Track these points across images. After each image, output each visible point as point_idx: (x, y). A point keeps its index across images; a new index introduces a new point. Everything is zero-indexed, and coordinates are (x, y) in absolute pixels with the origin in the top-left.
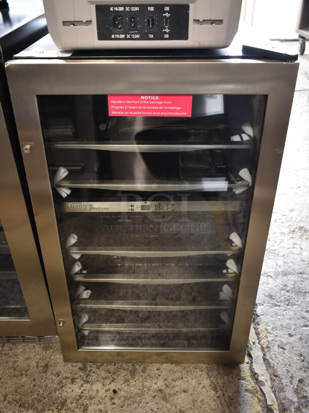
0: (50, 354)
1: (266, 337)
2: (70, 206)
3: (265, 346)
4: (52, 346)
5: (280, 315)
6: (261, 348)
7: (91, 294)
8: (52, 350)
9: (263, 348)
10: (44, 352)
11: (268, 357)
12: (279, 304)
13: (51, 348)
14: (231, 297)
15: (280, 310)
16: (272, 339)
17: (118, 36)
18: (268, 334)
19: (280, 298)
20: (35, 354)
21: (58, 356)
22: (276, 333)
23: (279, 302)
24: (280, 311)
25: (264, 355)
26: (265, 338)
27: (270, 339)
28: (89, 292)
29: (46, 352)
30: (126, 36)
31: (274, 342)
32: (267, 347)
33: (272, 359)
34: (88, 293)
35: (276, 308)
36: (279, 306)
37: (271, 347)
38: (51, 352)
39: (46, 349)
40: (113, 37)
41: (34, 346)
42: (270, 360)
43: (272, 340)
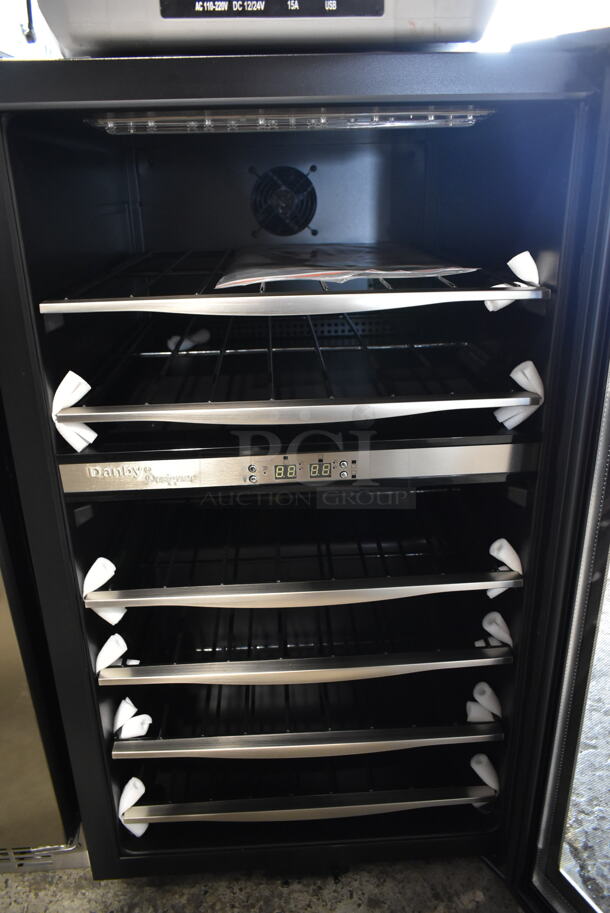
0: (47, 900)
1: (579, 822)
2: (93, 474)
3: (579, 845)
4: (53, 878)
5: (600, 768)
6: (572, 852)
7: (150, 725)
8: (53, 888)
9: (576, 849)
10: (32, 895)
11: (592, 872)
12: (594, 742)
13: (51, 883)
14: (497, 712)
15: (597, 755)
16: (594, 825)
17: (210, 6)
18: (582, 816)
19: (592, 728)
20: (8, 901)
21: (66, 903)
22: (601, 811)
23: (591, 739)
24: (598, 760)
25: (583, 867)
26: (575, 825)
27: (588, 826)
28: (146, 720)
29: (36, 895)
30: (230, 6)
31: (599, 833)
32: (586, 847)
33: (603, 876)
34: (142, 724)
35: (586, 752)
36: (595, 747)
37: (596, 848)
38: (50, 893)
39: (36, 887)
40: (198, 7)
41: (6, 882)
42: (600, 880)
43: (595, 829)
